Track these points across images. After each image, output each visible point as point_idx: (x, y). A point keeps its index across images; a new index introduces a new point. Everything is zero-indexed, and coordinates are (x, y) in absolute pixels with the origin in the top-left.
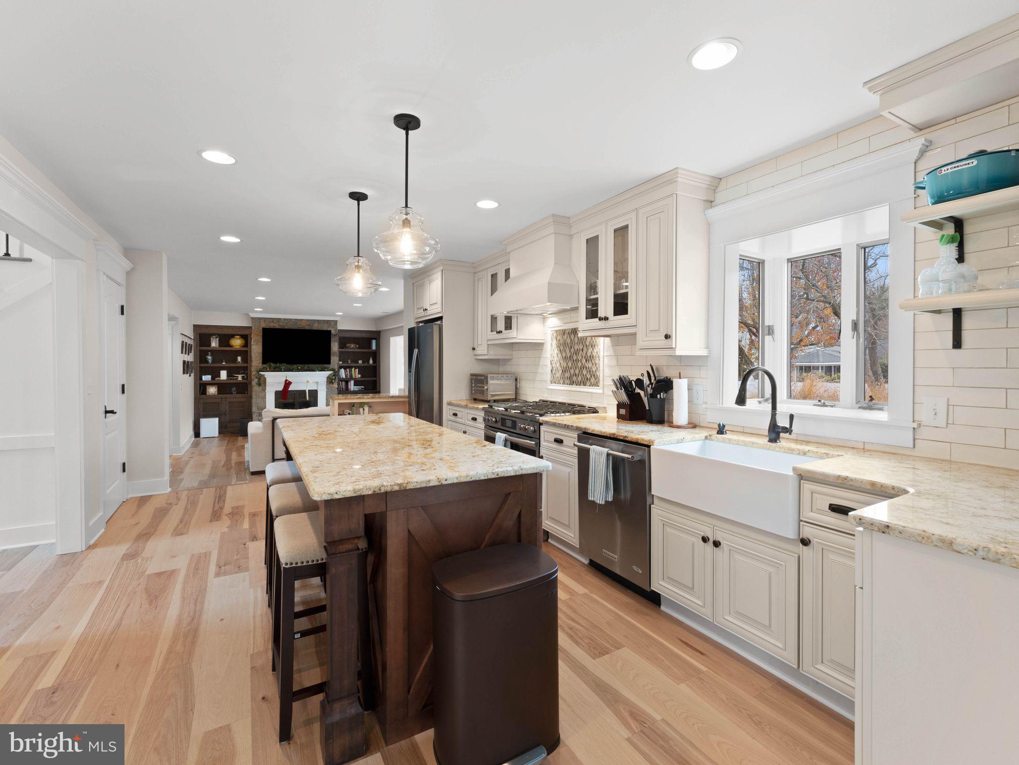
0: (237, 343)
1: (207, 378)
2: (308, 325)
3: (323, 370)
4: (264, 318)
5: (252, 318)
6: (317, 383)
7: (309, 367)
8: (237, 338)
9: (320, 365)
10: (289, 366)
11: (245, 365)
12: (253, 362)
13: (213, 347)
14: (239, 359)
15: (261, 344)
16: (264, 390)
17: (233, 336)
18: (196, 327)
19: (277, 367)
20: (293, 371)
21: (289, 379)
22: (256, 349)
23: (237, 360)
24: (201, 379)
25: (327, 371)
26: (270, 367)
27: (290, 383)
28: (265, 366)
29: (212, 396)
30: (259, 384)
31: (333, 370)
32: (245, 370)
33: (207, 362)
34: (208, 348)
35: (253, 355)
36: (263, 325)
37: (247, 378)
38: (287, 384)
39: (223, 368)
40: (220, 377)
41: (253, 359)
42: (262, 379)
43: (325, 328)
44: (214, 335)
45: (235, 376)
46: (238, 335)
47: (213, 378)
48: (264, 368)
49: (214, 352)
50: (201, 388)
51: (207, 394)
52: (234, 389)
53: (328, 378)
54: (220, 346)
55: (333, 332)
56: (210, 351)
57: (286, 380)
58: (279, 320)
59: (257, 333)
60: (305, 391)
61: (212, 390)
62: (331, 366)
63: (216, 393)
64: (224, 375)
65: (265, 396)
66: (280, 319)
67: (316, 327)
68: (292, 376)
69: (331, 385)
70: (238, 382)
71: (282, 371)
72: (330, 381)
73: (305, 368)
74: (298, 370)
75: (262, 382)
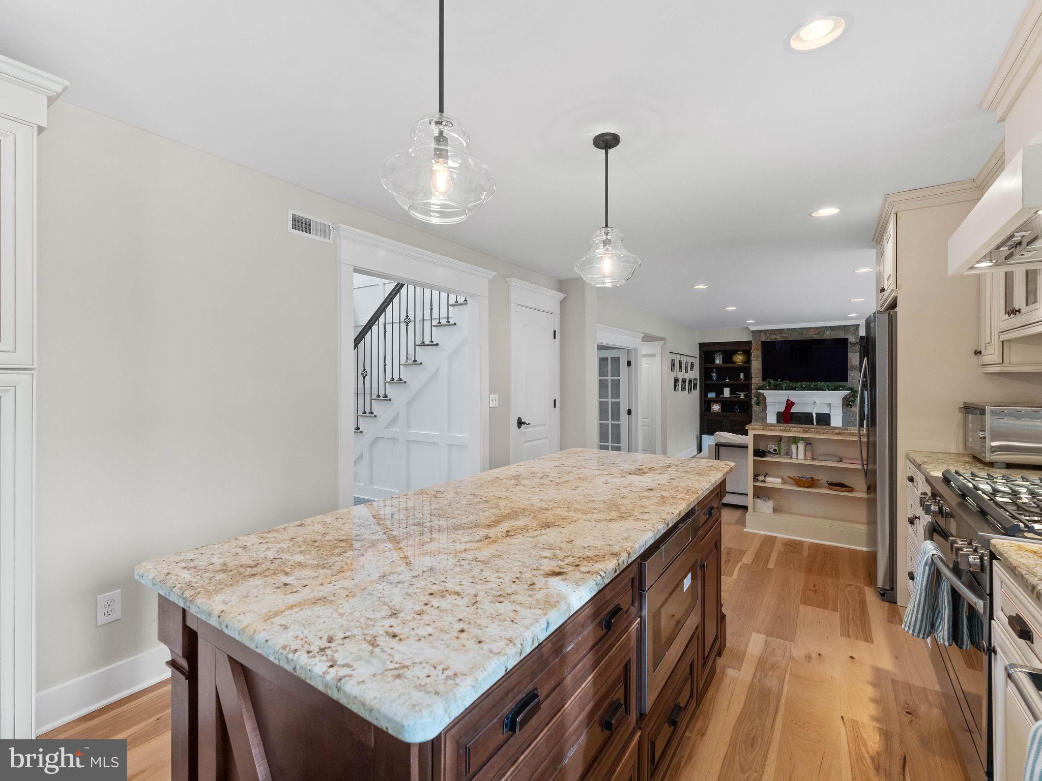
0: (739, 359)
1: (712, 395)
2: (818, 334)
3: (836, 389)
4: (764, 330)
5: (752, 332)
6: (829, 405)
7: (817, 385)
8: (739, 354)
9: (834, 383)
10: (792, 384)
11: (747, 382)
12: (753, 379)
13: (718, 364)
14: (742, 376)
15: (760, 359)
16: (765, 410)
17: (735, 352)
18: (702, 345)
19: (778, 385)
20: (796, 390)
21: (792, 399)
22: (756, 365)
23: (740, 376)
24: (706, 396)
25: (841, 390)
26: (770, 385)
27: (793, 404)
28: (765, 383)
29: (716, 414)
30: (758, 404)
31: (851, 389)
32: (747, 387)
33: (712, 379)
34: (712, 366)
35: (753, 371)
36: (764, 338)
37: (748, 397)
38: (790, 404)
39: (727, 386)
40: (723, 394)
41: (753, 375)
42: (761, 398)
43: (841, 335)
44: (719, 352)
45: (738, 394)
46: (741, 351)
47: (717, 396)
48: (763, 386)
49: (718, 369)
50: (705, 404)
51: (712, 411)
52: (736, 407)
53: (845, 399)
54: (723, 363)
55: (852, 339)
56: (714, 368)
57: (788, 400)
58: (781, 331)
59: (757, 348)
60: (811, 414)
61: (716, 408)
62: (849, 384)
63: (720, 411)
64: (727, 392)
65: (766, 416)
66: (783, 330)
67: (828, 335)
68: (796, 396)
69: (848, 409)
70: (739, 400)
71: (783, 390)
72: (847, 403)
73: (812, 386)
74: (803, 389)
75: (762, 401)
